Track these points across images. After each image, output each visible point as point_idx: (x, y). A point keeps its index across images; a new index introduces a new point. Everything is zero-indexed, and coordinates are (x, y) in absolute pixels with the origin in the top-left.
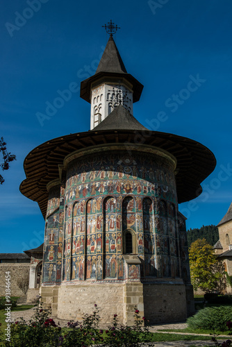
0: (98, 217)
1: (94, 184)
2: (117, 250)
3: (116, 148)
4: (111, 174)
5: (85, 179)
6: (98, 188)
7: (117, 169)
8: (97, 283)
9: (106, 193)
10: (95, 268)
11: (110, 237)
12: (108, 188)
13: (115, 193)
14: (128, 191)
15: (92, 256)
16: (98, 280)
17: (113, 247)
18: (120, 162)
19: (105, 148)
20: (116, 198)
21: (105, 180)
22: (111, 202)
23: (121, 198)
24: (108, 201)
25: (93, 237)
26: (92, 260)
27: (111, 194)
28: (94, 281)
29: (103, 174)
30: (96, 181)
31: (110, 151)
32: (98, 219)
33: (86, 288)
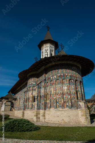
0: (68, 86)
1: (65, 74)
2: (76, 98)
3: (72, 63)
4: (71, 71)
5: (61, 72)
6: (67, 76)
7: (72, 70)
8: (70, 110)
9: (70, 78)
10: (67, 104)
11: (72, 93)
12: (70, 76)
13: (73, 78)
14: (76, 78)
15: (66, 100)
16: (70, 108)
17: (73, 97)
18: (73, 68)
19: (68, 62)
20: (73, 80)
21: (69, 73)
22: (71, 81)
23: (75, 80)
24: (70, 81)
25: (66, 93)
26: (66, 101)
27: (72, 78)
28: (68, 109)
29: (68, 71)
30: (66, 73)
31: (69, 64)
32: (68, 87)
33: (66, 112)
